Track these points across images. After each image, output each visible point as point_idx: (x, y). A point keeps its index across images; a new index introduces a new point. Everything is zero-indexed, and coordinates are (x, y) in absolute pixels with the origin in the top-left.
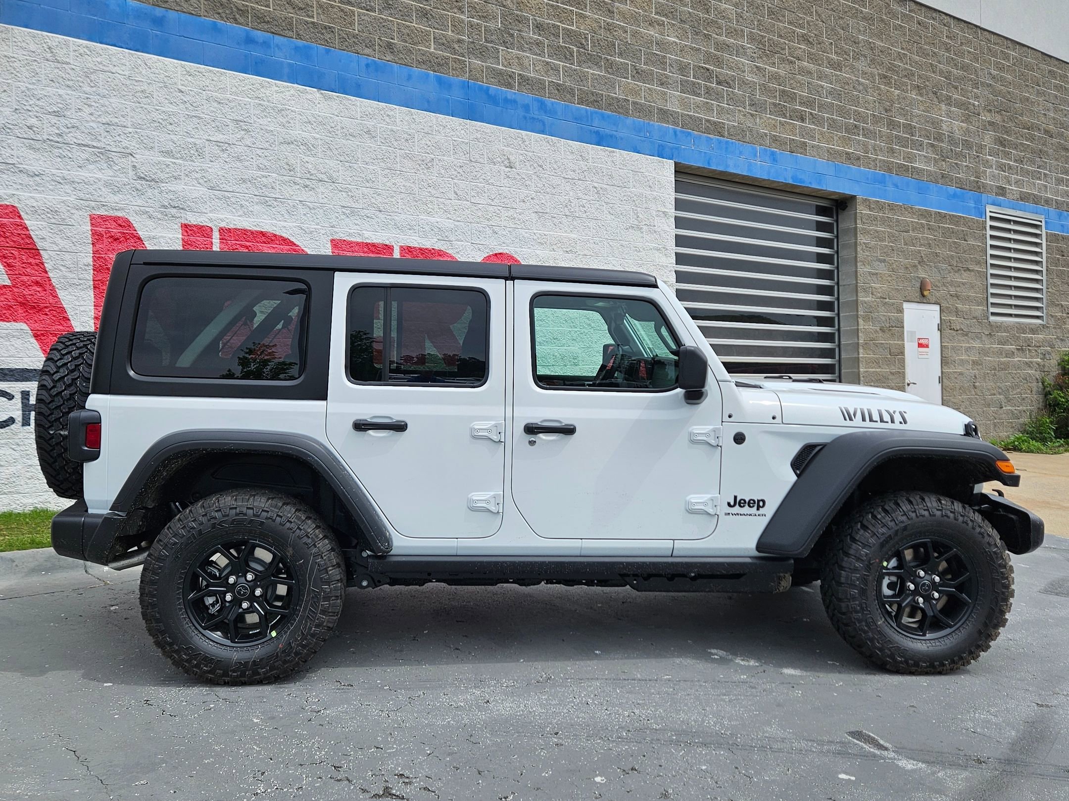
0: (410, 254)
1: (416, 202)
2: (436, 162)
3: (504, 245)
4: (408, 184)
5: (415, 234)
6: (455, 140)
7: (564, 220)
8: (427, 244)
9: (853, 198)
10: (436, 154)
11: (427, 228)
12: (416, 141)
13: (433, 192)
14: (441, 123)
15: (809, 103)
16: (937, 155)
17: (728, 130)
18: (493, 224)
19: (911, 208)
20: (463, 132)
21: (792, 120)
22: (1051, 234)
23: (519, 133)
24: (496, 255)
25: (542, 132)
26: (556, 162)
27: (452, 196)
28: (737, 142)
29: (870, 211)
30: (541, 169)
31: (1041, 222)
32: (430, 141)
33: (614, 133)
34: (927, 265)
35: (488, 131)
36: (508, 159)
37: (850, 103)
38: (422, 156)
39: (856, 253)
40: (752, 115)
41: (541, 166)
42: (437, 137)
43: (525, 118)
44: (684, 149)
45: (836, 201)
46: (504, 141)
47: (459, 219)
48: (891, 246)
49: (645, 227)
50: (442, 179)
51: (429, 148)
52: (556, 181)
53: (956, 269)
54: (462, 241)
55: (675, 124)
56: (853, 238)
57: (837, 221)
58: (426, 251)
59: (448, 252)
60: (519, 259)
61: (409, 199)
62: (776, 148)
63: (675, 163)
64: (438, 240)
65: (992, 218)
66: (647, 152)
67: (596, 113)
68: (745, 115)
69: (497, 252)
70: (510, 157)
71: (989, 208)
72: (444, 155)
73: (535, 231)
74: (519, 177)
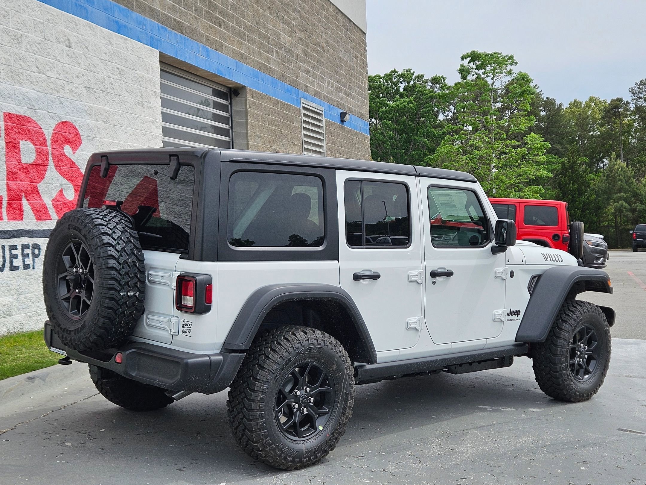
0: (10, 120)
1: (12, 73)
2: (24, 38)
3: (68, 114)
4: (7, 57)
5: (12, 102)
6: (35, 20)
7: (101, 95)
8: (21, 112)
9: (244, 88)
10: (23, 30)
11: (21, 97)
12: (10, 17)
13: (23, 64)
14: (25, 3)
15: (222, 13)
16: (279, 59)
17: (185, 29)
18: (61, 96)
19: (270, 98)
20: (39, 12)
21: (215, 25)
22: (327, 120)
23: (73, 17)
24: (63, 123)
25: (86, 18)
26: (95, 45)
27: (35, 69)
28: (190, 39)
29: (253, 99)
30: (87, 50)
31: (322, 111)
32: (19, 18)
33: (126, 24)
34: (278, 140)
35: (55, 14)
36: (69, 40)
37: (241, 16)
38: (15, 32)
39: (247, 130)
40: (196, 18)
41: (87, 48)
42: (23, 15)
43: (76, 4)
44: (164, 41)
45: (230, 88)
46: (65, 23)
47: (40, 90)
48: (263, 126)
49: (145, 103)
50: (28, 53)
51: (19, 25)
52: (96, 61)
53: (290, 143)
54: (42, 110)
55: (158, 20)
56: (244, 118)
57: (231, 104)
58: (20, 118)
59: (33, 119)
60: (77, 127)
61: (7, 70)
62: (208, 46)
63: (160, 52)
64: (28, 108)
65: (304, 108)
66: (145, 42)
67: (116, 6)
68: (192, 18)
69: (63, 121)
70: (70, 38)
71: (302, 100)
72: (28, 32)
73: (86, 104)
74: (74, 56)
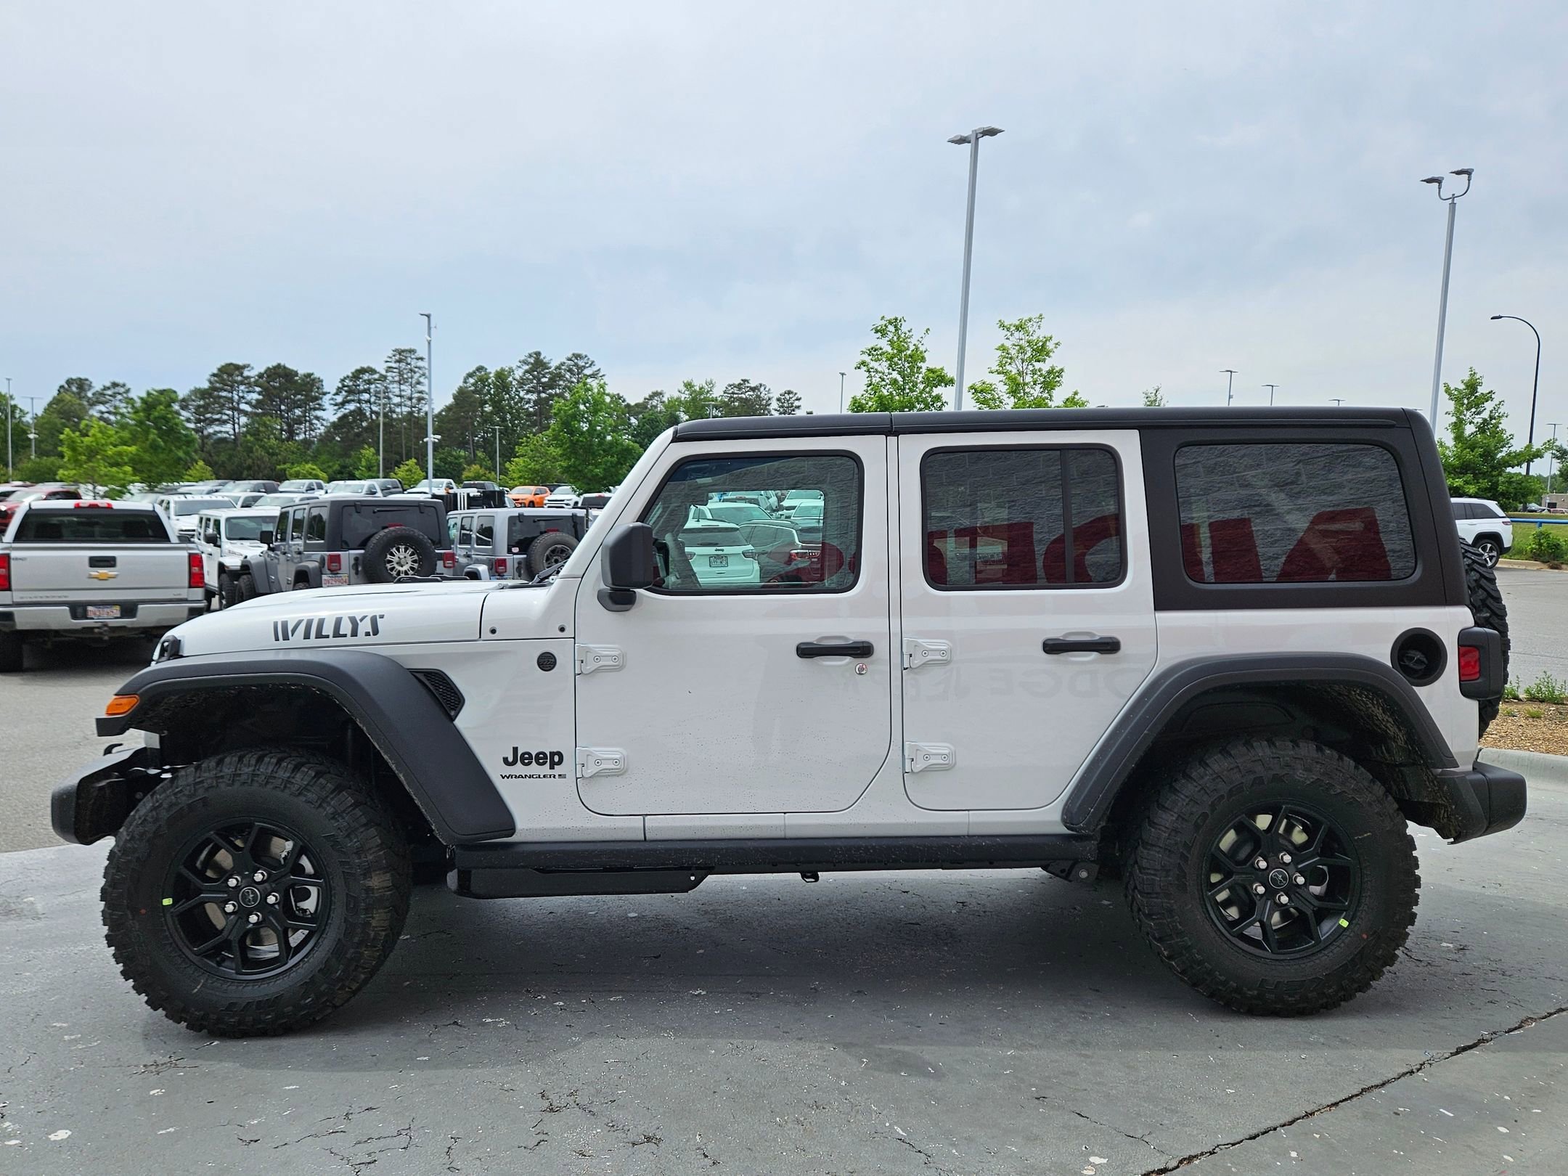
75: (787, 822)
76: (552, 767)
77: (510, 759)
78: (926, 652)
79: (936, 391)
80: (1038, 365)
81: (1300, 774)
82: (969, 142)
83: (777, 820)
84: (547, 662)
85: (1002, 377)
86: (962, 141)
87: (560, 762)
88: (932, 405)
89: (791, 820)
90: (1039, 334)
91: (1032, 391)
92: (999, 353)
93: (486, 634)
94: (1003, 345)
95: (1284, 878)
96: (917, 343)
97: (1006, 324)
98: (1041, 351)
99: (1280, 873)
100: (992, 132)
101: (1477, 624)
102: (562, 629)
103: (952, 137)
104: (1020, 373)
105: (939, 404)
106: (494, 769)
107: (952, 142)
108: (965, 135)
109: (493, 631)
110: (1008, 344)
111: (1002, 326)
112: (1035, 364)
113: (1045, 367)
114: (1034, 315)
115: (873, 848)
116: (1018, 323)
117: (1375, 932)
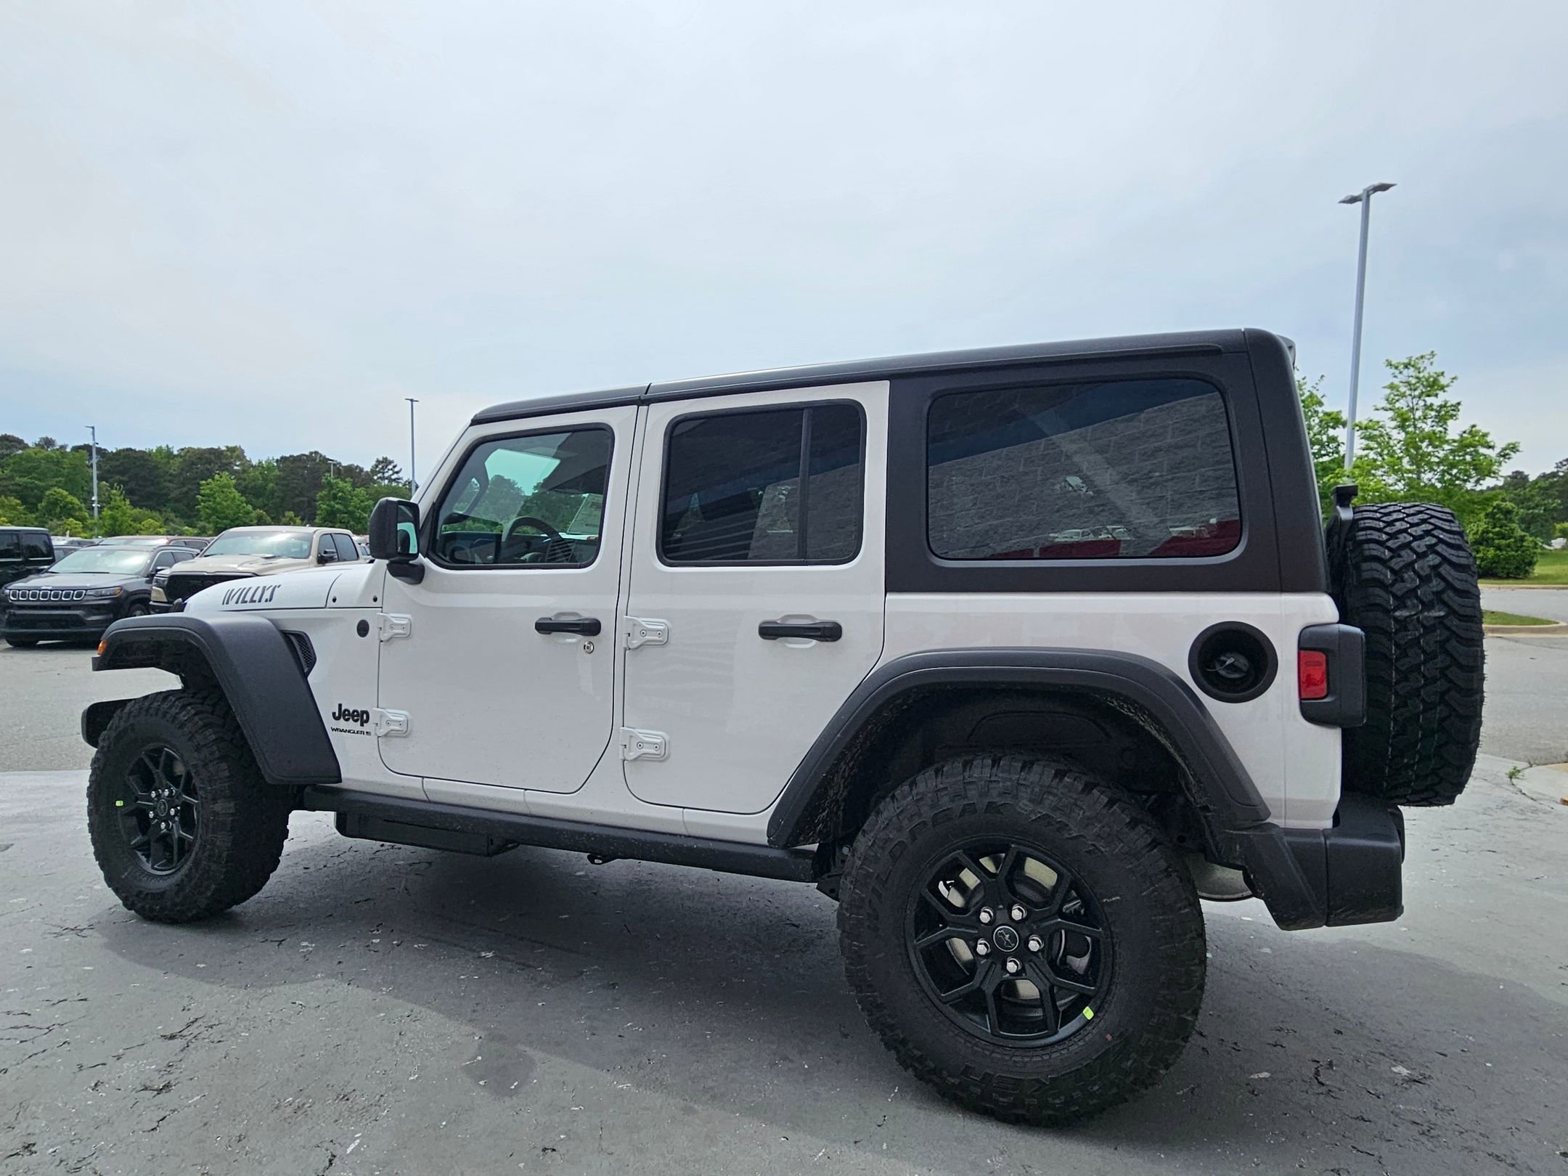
75: (528, 799)
76: (362, 725)
77: (337, 715)
78: (644, 632)
79: (1331, 432)
80: (1429, 400)
81: (1024, 805)
82: (1360, 200)
83: (517, 796)
84: (363, 629)
85: (1391, 414)
86: (1353, 200)
87: (367, 721)
88: (1328, 445)
89: (532, 797)
90: (1430, 370)
91: (1424, 426)
92: (1388, 391)
93: (330, 603)
94: (1392, 383)
95: (1012, 937)
96: (1311, 389)
97: (1393, 363)
98: (1434, 386)
99: (1007, 932)
100: (1384, 187)
101: (1342, 620)
102: (375, 600)
103: (1343, 198)
104: (1412, 410)
105: (1335, 445)
106: (329, 723)
107: (1344, 202)
108: (1356, 194)
109: (334, 600)
110: (1396, 382)
111: (1390, 364)
112: (1427, 399)
113: (1436, 402)
114: (1427, 352)
115: (594, 835)
116: (1406, 361)
117: (1121, 1034)
